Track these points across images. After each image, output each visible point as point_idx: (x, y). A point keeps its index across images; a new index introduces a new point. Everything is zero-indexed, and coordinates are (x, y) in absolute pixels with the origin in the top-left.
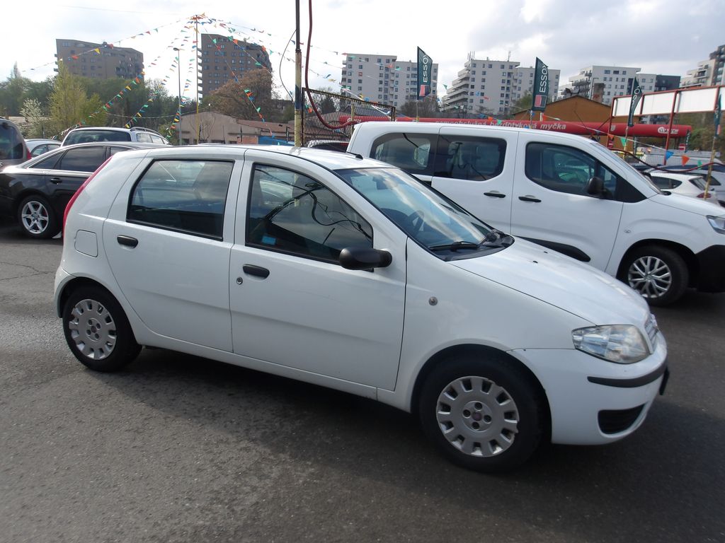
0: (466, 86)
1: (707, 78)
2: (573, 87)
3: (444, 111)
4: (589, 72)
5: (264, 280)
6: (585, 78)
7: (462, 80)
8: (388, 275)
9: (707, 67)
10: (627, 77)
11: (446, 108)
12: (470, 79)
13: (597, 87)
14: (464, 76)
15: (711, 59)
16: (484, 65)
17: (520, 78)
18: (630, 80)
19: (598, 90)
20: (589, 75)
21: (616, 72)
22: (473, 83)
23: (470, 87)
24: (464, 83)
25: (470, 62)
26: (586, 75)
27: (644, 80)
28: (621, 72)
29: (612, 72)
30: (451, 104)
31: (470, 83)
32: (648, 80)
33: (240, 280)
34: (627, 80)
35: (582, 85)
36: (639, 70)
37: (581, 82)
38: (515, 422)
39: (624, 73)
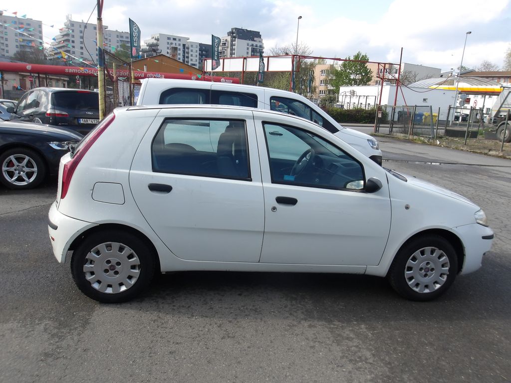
0: (68, 40)
1: (227, 47)
2: (148, 47)
3: (51, 60)
4: (157, 38)
5: (295, 206)
6: (155, 42)
7: (64, 36)
8: (381, 195)
9: (226, 40)
10: (182, 43)
11: (52, 57)
12: (70, 36)
13: (173, 49)
14: (65, 33)
15: (228, 36)
16: (80, 25)
17: (109, 38)
18: (184, 45)
19: (174, 51)
20: (158, 40)
21: (175, 39)
22: (73, 39)
23: (71, 41)
24: (66, 38)
25: (69, 23)
26: (155, 39)
27: (192, 46)
28: (177, 40)
29: (172, 39)
30: (55, 54)
31: (71, 39)
32: (194, 46)
33: (274, 208)
34: (182, 45)
35: (154, 46)
36: (188, 39)
37: (152, 44)
38: (447, 268)
39: (180, 40)
